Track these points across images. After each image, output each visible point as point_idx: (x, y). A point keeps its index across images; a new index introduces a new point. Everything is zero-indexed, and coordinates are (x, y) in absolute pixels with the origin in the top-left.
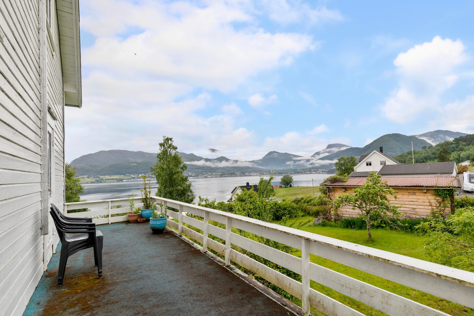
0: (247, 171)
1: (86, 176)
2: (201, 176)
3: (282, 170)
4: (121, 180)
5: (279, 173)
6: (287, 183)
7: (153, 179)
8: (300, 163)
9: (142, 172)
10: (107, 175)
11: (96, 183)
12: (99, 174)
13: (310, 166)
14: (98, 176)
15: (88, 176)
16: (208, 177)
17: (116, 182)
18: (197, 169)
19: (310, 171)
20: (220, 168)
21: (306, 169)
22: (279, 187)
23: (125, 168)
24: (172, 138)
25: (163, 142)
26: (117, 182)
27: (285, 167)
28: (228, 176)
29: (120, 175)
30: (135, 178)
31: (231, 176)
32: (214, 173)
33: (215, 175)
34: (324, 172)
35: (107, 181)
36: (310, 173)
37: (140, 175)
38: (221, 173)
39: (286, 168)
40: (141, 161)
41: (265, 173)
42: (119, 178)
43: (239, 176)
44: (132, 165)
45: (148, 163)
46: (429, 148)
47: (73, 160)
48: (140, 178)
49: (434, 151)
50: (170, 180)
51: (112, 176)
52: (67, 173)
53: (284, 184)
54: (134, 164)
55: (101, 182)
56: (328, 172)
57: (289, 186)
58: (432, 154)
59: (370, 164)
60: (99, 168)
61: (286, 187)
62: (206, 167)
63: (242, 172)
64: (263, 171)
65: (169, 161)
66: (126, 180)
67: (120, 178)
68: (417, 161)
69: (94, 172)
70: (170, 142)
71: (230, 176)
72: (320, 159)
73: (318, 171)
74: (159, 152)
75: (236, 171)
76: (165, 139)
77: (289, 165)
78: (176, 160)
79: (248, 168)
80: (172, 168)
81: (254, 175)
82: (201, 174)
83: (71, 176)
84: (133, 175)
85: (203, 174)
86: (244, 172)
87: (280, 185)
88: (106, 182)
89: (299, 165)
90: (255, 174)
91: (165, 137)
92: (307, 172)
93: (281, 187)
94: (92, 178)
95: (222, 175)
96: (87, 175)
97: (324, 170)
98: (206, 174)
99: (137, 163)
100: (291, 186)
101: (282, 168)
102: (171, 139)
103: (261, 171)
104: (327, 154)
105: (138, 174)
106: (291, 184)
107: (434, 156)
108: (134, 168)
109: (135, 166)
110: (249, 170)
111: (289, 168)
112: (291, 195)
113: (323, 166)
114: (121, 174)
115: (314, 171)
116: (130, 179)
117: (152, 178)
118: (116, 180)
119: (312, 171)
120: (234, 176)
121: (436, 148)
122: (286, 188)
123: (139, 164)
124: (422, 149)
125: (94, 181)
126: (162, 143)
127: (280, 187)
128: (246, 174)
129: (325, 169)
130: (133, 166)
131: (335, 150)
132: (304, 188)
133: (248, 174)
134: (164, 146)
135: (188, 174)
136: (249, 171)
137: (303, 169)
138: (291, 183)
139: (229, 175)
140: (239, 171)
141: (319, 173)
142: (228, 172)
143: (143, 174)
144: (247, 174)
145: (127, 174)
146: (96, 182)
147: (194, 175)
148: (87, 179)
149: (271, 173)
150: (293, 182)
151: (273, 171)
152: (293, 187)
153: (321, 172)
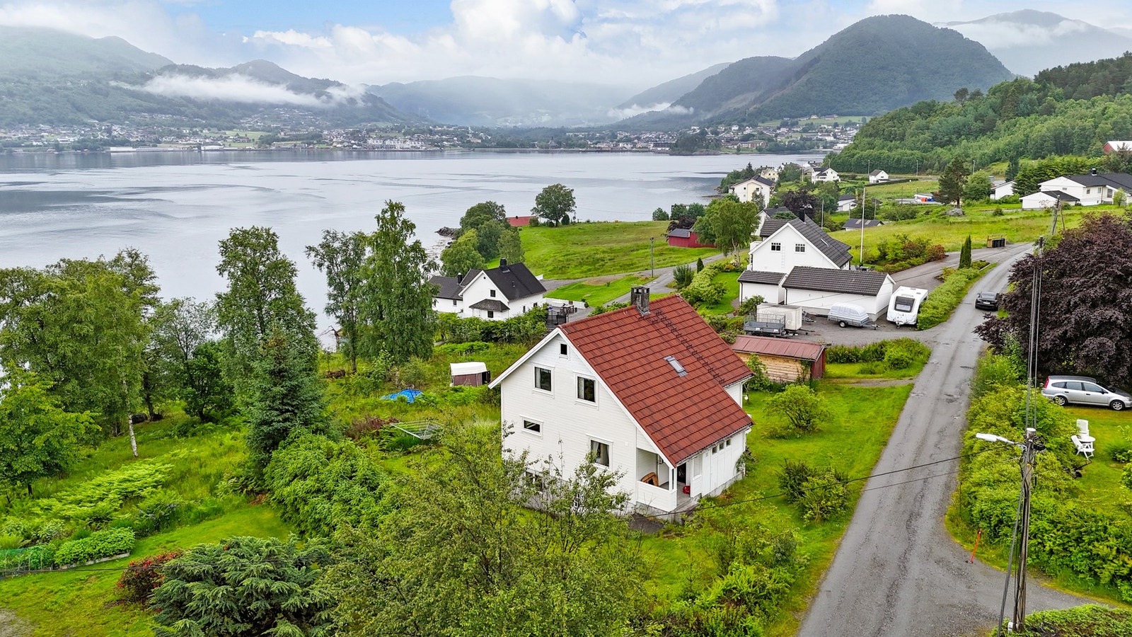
2: (171, 142)
3: (511, 131)
5: (500, 145)
6: (555, 210)
13: (616, 116)
16: (207, 148)
18: (151, 111)
19: (614, 138)
21: (601, 129)
22: (528, 226)
32: (230, 134)
34: (663, 145)
36: (612, 151)
38: (264, 134)
41: (447, 141)
53: (546, 215)
56: (676, 145)
57: (560, 220)
58: (976, 120)
59: (779, 248)
61: (551, 225)
63: (352, 134)
64: (435, 132)
68: (933, 138)
73: (639, 139)
75: (328, 128)
81: (403, 150)
82: (170, 133)
85: (180, 136)
86: (359, 131)
87: (534, 217)
90: (408, 142)
92: (603, 146)
93: (536, 224)
95: (268, 145)
97: (663, 137)
98: (195, 134)
100: (566, 221)
103: (431, 132)
106: (568, 213)
107: (979, 124)
110: (382, 126)
112: (581, 264)
113: (659, 120)
115: (627, 140)
119: (622, 141)
122: (553, 229)
127: (531, 224)
128: (370, 142)
129: (666, 132)
132: (608, 230)
133: (380, 143)
135: (109, 131)
136: (380, 130)
137: (588, 130)
138: (569, 210)
139: (299, 142)
140: (337, 126)
141: (644, 150)
142: (291, 130)
147: (136, 136)
149: (469, 142)
150: (573, 208)
151: (475, 135)
152: (574, 223)
153: (651, 146)
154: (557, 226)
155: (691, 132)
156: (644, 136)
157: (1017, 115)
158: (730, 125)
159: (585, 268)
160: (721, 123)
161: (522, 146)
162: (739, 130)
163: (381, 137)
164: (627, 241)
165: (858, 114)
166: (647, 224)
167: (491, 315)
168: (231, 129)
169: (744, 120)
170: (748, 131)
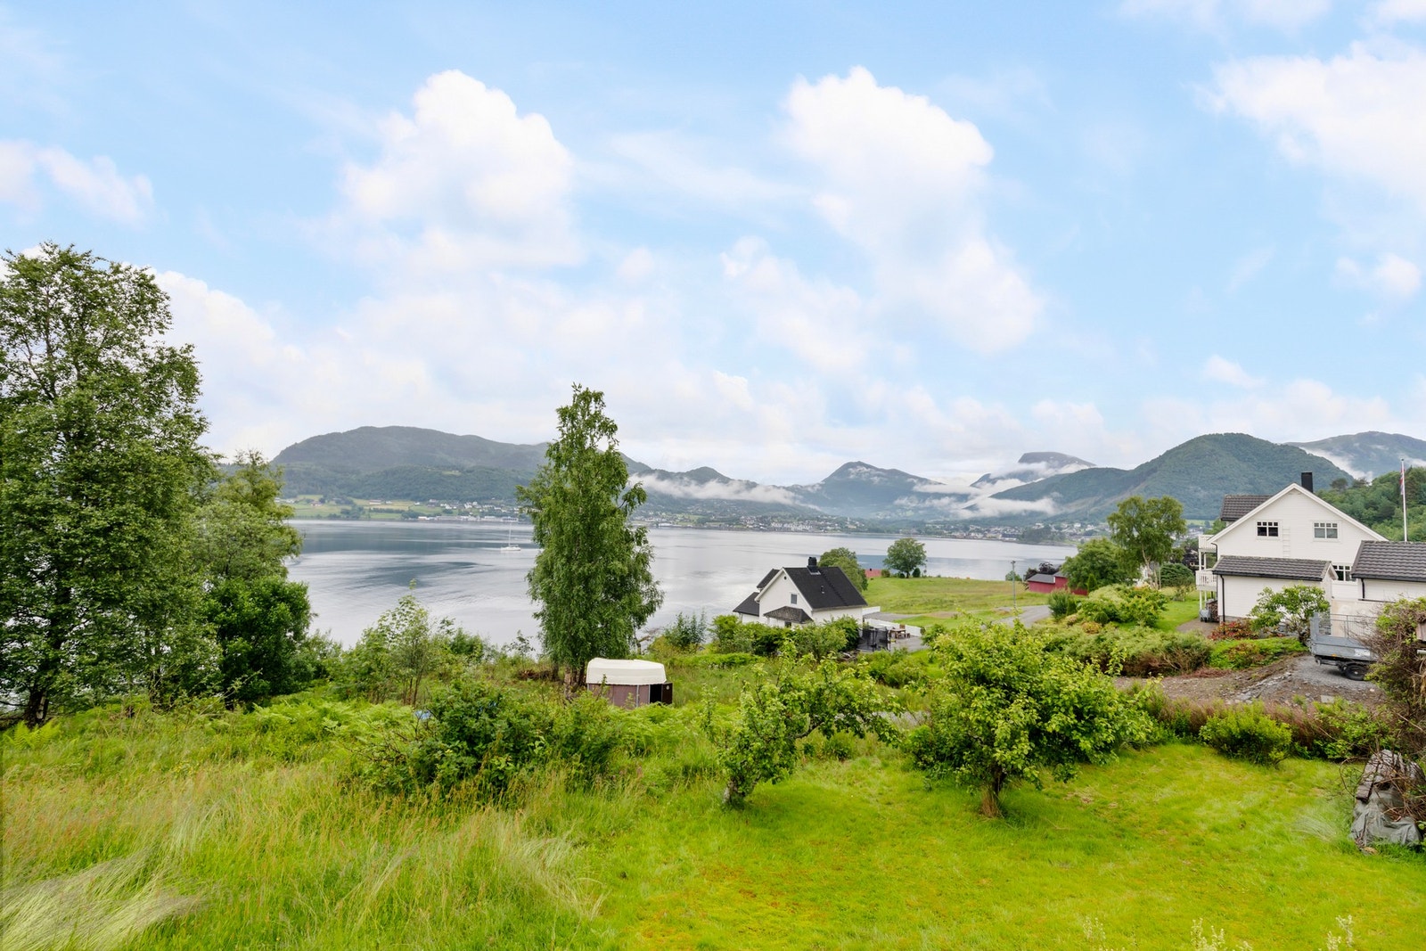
0: (776, 517)
1: (316, 498)
2: (641, 520)
3: (881, 522)
4: (414, 516)
5: (870, 530)
6: (906, 563)
7: (502, 521)
8: (936, 502)
9: (474, 496)
10: (376, 499)
11: (344, 519)
12: (355, 493)
13: (967, 515)
14: (351, 498)
15: (322, 496)
16: (663, 524)
17: (398, 521)
19: (966, 529)
20: (697, 501)
21: (955, 523)
22: (880, 575)
23: (427, 483)
24: (601, 394)
25: (570, 403)
26: (402, 521)
27: (889, 512)
28: (720, 528)
29: (412, 500)
30: (451, 513)
31: (730, 529)
32: (679, 516)
33: (681, 521)
34: (1010, 536)
35: (374, 516)
36: (965, 538)
37: (468, 506)
38: (700, 517)
39: (893, 515)
40: (473, 465)
41: (830, 526)
42: (406, 509)
43: (752, 529)
44: (449, 473)
45: (493, 470)
46: (1354, 487)
47: (284, 448)
48: (466, 513)
49: (1371, 496)
50: (588, 535)
51: (389, 502)
52: (256, 487)
53: (897, 567)
54: (453, 473)
55: (357, 518)
56: (1023, 536)
57: (911, 573)
59: (1274, 532)
60: (354, 477)
61: (902, 576)
62: (656, 496)
63: (761, 519)
64: (822, 520)
65: (587, 471)
66: (428, 517)
67: (412, 508)
69: (340, 487)
70: (593, 407)
71: (726, 529)
72: (999, 496)
73: (989, 531)
74: (556, 437)
75: (745, 515)
76: (578, 393)
77: (901, 507)
78: (613, 467)
79: (779, 507)
80: (598, 497)
81: (796, 531)
83: (267, 497)
84: (448, 504)
85: (647, 516)
86: (766, 517)
87: (885, 568)
88: (369, 519)
89: (931, 508)
90: (801, 526)
91: (580, 387)
92: (958, 534)
93: (886, 574)
94: (333, 503)
95: (702, 524)
96: (320, 494)
97: (1010, 531)
98: (656, 515)
99: (461, 470)
100: (917, 574)
101: (881, 513)
102: (598, 397)
103: (818, 519)
104: (1016, 483)
105: (463, 501)
106: (919, 567)
107: (1371, 511)
108: (452, 484)
109: (454, 476)
110: (783, 514)
111: (901, 515)
112: (926, 604)
113: (1005, 519)
114: (415, 499)
115: (978, 531)
116: (440, 515)
117: (501, 516)
118: (399, 515)
119: (973, 531)
120: (738, 530)
121: (1378, 489)
122: (903, 580)
123: (468, 471)
124: (1331, 488)
125: (338, 514)
126: (567, 408)
127: (882, 574)
128: (773, 525)
129: (1013, 527)
130: (449, 476)
131: (1042, 469)
132: (959, 584)
133: (780, 526)
134: (573, 418)
136: (782, 517)
137: (944, 523)
138: (920, 563)
139: (723, 523)
140: (752, 514)
141: (994, 539)
142: (720, 515)
143: (475, 503)
144: (776, 525)
145: (431, 501)
146: (342, 516)
148: (319, 507)
149: (847, 527)
150: (924, 562)
151: (852, 523)
152: (925, 577)
153: (1000, 536)
154: (908, 577)
155: (1036, 528)
156: (993, 530)
157: (1421, 503)
158: (1072, 523)
159: (930, 606)
160: (1063, 521)
161: (889, 531)
162: (1082, 527)
163: (781, 522)
164: (981, 592)
165: (1201, 518)
166: (1001, 582)
167: (788, 625)
168: (679, 513)
169: (1085, 519)
170: (1090, 528)
